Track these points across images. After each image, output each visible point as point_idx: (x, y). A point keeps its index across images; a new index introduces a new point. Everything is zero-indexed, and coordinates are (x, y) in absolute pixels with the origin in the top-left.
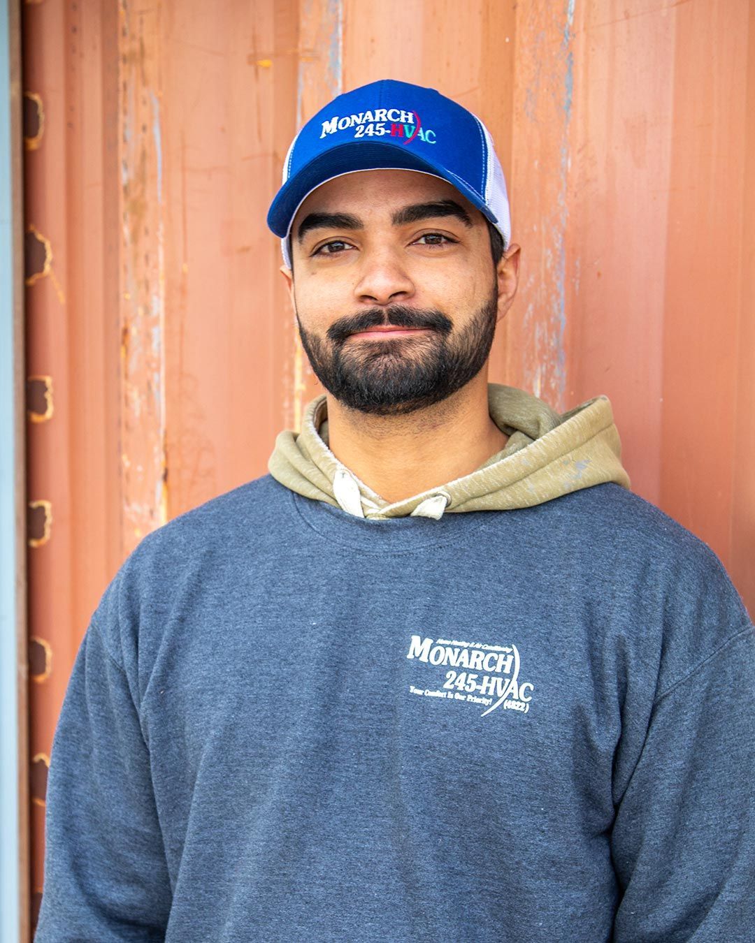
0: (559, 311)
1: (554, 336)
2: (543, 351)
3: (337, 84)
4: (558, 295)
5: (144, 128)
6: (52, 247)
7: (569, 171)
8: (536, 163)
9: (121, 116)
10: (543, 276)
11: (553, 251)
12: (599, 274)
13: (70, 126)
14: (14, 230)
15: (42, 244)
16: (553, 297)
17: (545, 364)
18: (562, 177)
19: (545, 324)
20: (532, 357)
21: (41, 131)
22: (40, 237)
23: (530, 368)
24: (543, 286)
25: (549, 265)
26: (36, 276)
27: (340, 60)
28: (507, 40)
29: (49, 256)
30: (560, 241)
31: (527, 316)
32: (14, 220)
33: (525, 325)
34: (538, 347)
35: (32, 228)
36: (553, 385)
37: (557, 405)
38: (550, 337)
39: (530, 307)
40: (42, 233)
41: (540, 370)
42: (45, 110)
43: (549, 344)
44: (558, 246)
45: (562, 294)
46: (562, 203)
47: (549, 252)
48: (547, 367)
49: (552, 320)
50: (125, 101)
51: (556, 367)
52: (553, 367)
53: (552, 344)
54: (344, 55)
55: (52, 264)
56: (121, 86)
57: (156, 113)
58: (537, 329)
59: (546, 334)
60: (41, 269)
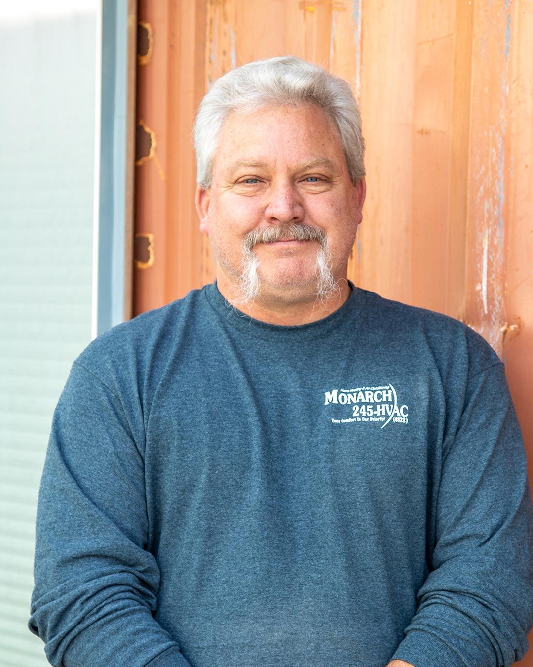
0: (500, 190)
1: (496, 208)
2: (489, 218)
3: (357, 28)
4: (499, 180)
5: (224, 53)
6: (157, 137)
7: (507, 94)
8: (487, 89)
9: (208, 43)
10: (490, 167)
11: (497, 150)
12: (526, 166)
13: (171, 47)
14: (128, 124)
15: (149, 135)
16: (496, 182)
17: (491, 228)
18: (503, 99)
19: (491, 200)
20: (482, 223)
21: (150, 50)
22: (147, 130)
23: (481, 231)
24: (490, 174)
25: (493, 159)
26: (144, 159)
27: (360, 11)
28: (470, 3)
29: (154, 144)
30: (501, 143)
31: (479, 194)
32: (128, 117)
33: (478, 200)
34: (486, 216)
35: (141, 123)
36: (496, 242)
37: (498, 256)
38: (494, 209)
39: (482, 188)
40: (148, 127)
41: (487, 232)
42: (153, 35)
43: (493, 214)
44: (499, 146)
45: (502, 179)
46: (503, 116)
47: (494, 150)
48: (492, 230)
49: (496, 197)
50: (211, 32)
51: (498, 229)
52: (496, 230)
53: (495, 214)
54: (363, 7)
55: (156, 150)
56: (208, 21)
57: (233, 41)
58: (486, 203)
59: (492, 207)
60: (148, 154)
